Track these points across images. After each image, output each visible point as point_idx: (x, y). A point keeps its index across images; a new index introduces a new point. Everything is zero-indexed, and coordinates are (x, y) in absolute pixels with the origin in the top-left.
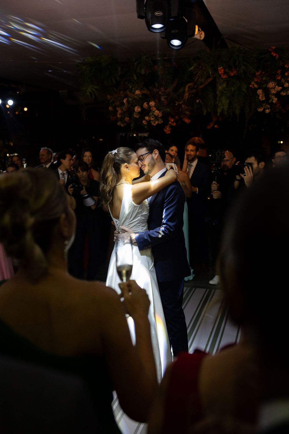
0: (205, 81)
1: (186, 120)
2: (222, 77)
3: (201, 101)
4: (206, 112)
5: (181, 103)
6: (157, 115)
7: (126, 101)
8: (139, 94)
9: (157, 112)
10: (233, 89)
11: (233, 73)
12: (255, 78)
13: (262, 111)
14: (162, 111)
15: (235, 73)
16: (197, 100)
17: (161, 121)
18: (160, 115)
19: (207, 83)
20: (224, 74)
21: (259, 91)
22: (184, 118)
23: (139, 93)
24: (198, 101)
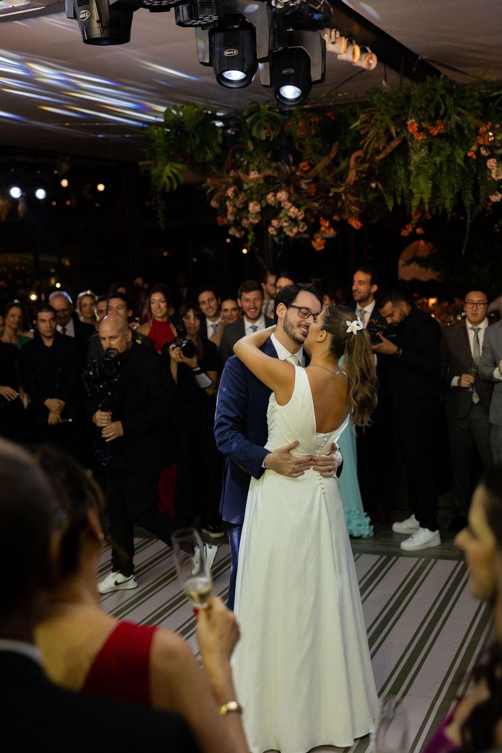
0: (384, 148)
1: (353, 222)
2: (416, 138)
3: (380, 186)
4: (392, 204)
5: (341, 190)
6: (293, 216)
7: (232, 193)
8: (256, 178)
9: (293, 211)
10: (438, 160)
11: (436, 129)
12: (478, 137)
13: (499, 201)
14: (304, 208)
15: (441, 129)
16: (373, 182)
17: (303, 228)
18: (301, 215)
19: (389, 150)
20: (419, 132)
21: (490, 162)
22: (351, 219)
23: (256, 176)
24: (373, 185)
